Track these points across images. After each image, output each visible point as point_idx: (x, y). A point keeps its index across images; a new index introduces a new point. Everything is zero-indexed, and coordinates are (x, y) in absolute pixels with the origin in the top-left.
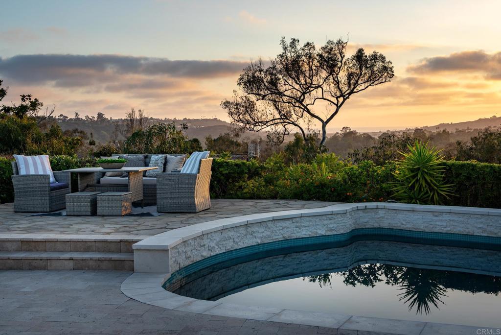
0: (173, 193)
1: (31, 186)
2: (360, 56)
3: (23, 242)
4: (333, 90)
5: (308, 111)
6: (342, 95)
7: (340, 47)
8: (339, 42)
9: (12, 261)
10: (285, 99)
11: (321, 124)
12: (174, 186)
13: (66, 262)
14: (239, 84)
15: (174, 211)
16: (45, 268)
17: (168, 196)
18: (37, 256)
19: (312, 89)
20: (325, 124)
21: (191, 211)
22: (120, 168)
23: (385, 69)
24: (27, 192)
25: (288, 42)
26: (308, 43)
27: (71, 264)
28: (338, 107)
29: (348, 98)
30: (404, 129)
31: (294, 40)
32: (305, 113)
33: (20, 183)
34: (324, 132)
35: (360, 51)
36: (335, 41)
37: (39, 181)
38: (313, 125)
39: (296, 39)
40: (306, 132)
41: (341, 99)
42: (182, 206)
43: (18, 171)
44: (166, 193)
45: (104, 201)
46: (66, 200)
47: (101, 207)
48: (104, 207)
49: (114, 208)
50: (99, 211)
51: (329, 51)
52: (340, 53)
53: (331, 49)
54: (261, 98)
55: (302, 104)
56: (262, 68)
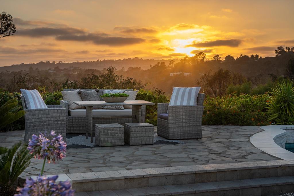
0: (184, 122)
1: (47, 119)
12: (184, 117)
15: (184, 138)
17: (179, 125)
21: (198, 137)
22: (122, 102)
23: (9, 25)
33: (34, 117)
37: (56, 115)
42: (191, 134)
43: (26, 105)
44: (178, 123)
45: (138, 131)
46: (100, 132)
47: (134, 137)
48: (137, 137)
49: (147, 138)
50: (132, 141)
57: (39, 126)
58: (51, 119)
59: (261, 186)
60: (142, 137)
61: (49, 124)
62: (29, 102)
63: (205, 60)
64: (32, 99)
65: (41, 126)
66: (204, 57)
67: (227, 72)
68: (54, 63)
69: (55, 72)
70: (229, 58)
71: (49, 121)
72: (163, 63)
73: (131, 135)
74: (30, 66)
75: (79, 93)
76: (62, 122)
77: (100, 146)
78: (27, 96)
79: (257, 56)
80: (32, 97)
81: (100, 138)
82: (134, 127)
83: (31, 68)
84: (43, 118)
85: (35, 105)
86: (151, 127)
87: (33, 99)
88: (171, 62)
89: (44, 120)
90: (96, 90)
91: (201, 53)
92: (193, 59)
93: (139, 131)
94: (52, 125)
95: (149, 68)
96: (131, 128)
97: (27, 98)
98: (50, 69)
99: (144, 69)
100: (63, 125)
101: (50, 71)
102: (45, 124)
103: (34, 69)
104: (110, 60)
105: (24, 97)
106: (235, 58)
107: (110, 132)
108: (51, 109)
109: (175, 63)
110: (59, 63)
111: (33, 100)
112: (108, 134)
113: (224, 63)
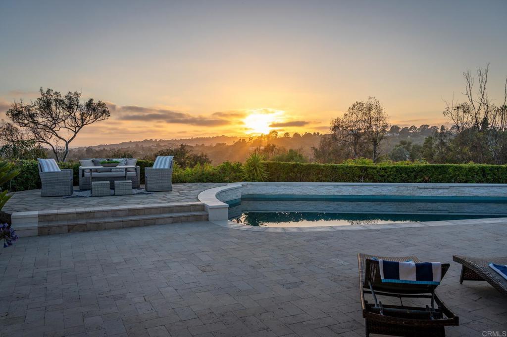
2: (90, 104)
3: (129, 210)
4: (70, 122)
5: (57, 135)
6: (78, 126)
7: (76, 96)
8: (75, 94)
9: (133, 222)
10: (40, 126)
11: (65, 143)
13: (167, 219)
14: (7, 115)
15: (158, 190)
16: (154, 224)
18: (147, 217)
19: (59, 121)
20: (67, 143)
22: (116, 166)
23: (105, 111)
25: (45, 91)
26: (56, 92)
27: (171, 220)
28: (76, 133)
29: (81, 127)
30: (77, 148)
31: (49, 90)
32: (54, 136)
33: (47, 177)
34: (67, 148)
35: (91, 100)
36: (73, 93)
37: (63, 176)
38: (60, 144)
40: (55, 148)
41: (77, 128)
42: (164, 188)
43: (41, 169)
44: (154, 180)
45: (120, 186)
46: (93, 187)
47: (118, 190)
48: (120, 190)
49: (127, 190)
50: (116, 192)
51: (70, 98)
52: (77, 100)
53: (71, 97)
54: (24, 125)
55: (52, 130)
56: (23, 106)
58: (59, 178)
59: (171, 217)
60: (123, 190)
63: (278, 137)
66: (277, 135)
67: (274, 146)
68: (156, 140)
69: (156, 148)
70: (296, 135)
71: (58, 180)
72: (244, 140)
73: (115, 188)
74: (137, 143)
75: (93, 161)
76: (68, 181)
78: (43, 163)
79: (318, 133)
81: (92, 191)
82: (117, 183)
83: (137, 145)
85: (49, 169)
86: (130, 183)
87: (47, 165)
88: (250, 139)
91: (274, 132)
92: (268, 137)
93: (122, 186)
95: (233, 144)
98: (152, 146)
99: (229, 145)
101: (152, 147)
103: (140, 146)
104: (202, 138)
105: (40, 164)
106: (301, 135)
107: (99, 186)
108: (64, 172)
109: (253, 139)
110: (160, 141)
113: (292, 139)
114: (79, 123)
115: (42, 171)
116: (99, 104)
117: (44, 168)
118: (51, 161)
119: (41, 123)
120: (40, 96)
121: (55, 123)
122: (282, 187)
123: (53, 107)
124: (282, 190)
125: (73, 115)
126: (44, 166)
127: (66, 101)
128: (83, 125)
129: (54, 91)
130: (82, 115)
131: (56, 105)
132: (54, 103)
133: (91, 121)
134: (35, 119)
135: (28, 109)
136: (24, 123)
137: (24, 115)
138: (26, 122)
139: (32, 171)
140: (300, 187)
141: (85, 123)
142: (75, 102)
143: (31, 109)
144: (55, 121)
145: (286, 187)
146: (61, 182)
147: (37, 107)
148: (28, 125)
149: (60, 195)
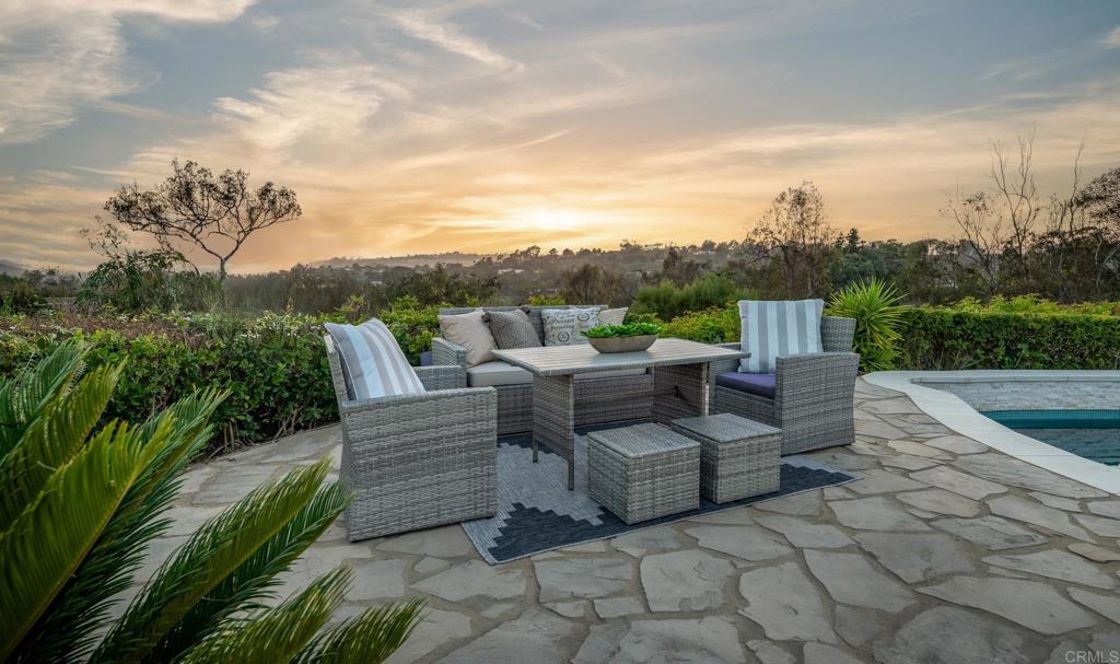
1: (432, 434)
2: (265, 191)
4: (228, 223)
5: (204, 247)
6: (243, 231)
7: (241, 178)
8: (239, 173)
10: (172, 229)
11: (220, 262)
14: (107, 208)
19: (208, 222)
20: (223, 262)
23: (292, 206)
24: (414, 458)
25: (182, 166)
26: (202, 169)
28: (239, 243)
29: (249, 233)
31: (191, 163)
32: (198, 249)
33: (383, 429)
34: (222, 271)
35: (269, 184)
36: (236, 171)
37: (463, 416)
39: (194, 161)
41: (242, 235)
43: (349, 384)
44: (803, 406)
45: (738, 456)
46: (629, 473)
47: (729, 475)
48: (737, 474)
49: (762, 474)
50: (724, 490)
51: (229, 181)
52: (241, 185)
53: (230, 179)
54: (139, 227)
55: (194, 237)
56: (139, 191)
57: (401, 460)
58: (446, 432)
60: (749, 472)
61: (437, 451)
62: (360, 370)
64: (372, 358)
65: (409, 462)
71: (437, 440)
72: (489, 259)
73: (719, 469)
75: (487, 320)
76: (486, 439)
77: (629, 522)
78: (353, 349)
80: (370, 353)
81: (628, 494)
82: (729, 442)
84: (416, 430)
85: (383, 380)
86: (773, 435)
87: (376, 359)
89: (421, 437)
90: (523, 309)
93: (743, 455)
94: (448, 454)
96: (720, 447)
97: (354, 358)
100: (487, 449)
102: (422, 454)
105: (341, 355)
107: (659, 467)
108: (446, 396)
111: (374, 365)
112: (653, 476)
113: (561, 258)
114: (246, 225)
115: (351, 396)
116: (282, 191)
117: (360, 375)
118: (368, 332)
119: (175, 225)
120: (173, 174)
121: (200, 225)
122: (1008, 388)
123: (197, 195)
124: (1007, 398)
125: (233, 210)
126: (363, 365)
127: (222, 187)
128: (251, 230)
129: (199, 168)
130: (251, 211)
131: (202, 193)
132: (199, 190)
133: (266, 223)
134: (163, 216)
135: (148, 198)
136: (140, 223)
137: (140, 209)
138: (144, 221)
139: (244, 364)
140: (1059, 389)
141: (256, 225)
142: (239, 187)
143: (155, 198)
144: (201, 220)
145: (1018, 388)
146: (452, 451)
147: (166, 194)
148: (147, 228)
149: (446, 518)
